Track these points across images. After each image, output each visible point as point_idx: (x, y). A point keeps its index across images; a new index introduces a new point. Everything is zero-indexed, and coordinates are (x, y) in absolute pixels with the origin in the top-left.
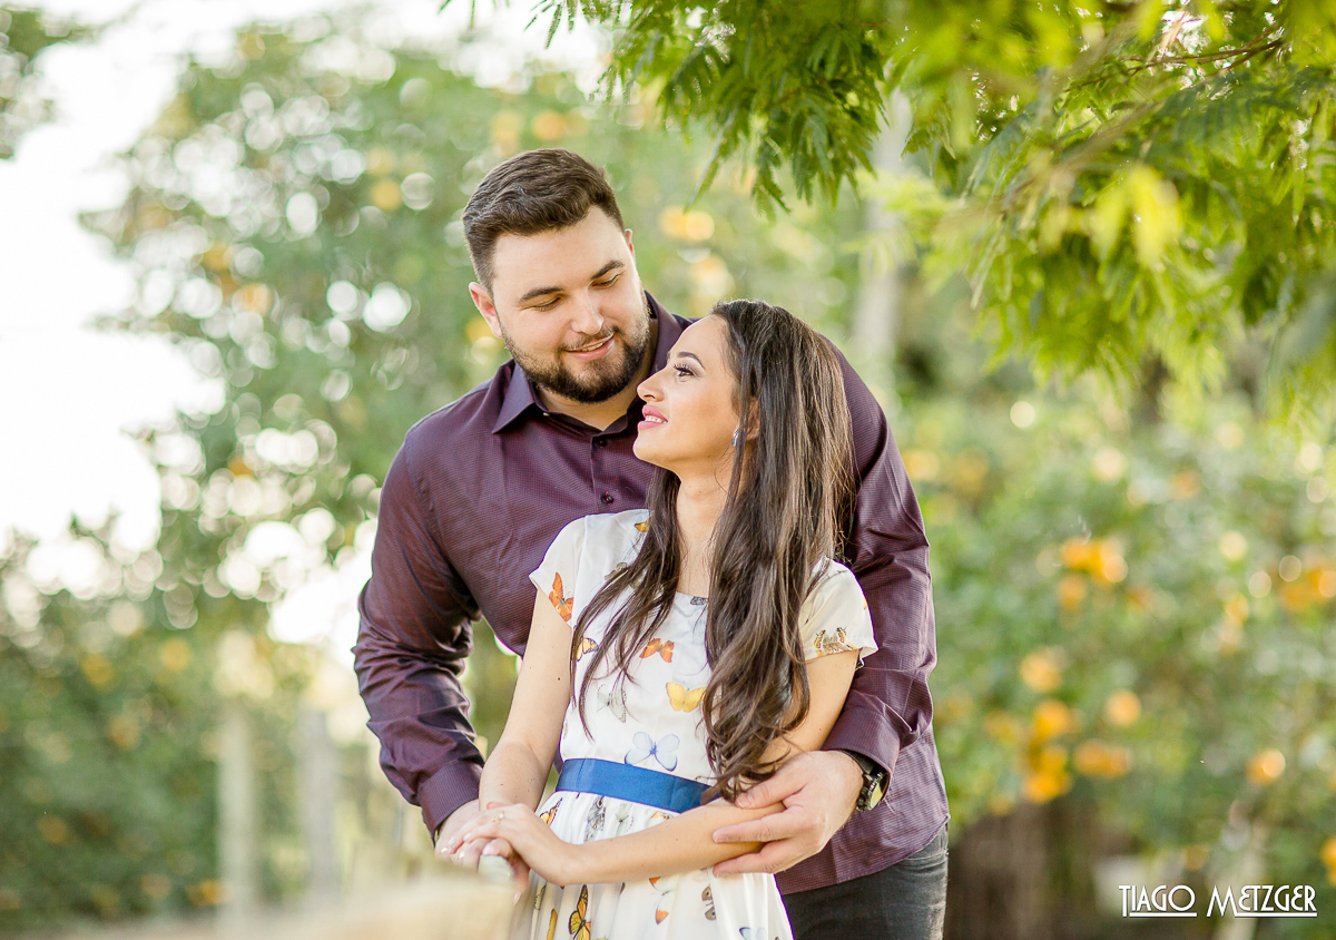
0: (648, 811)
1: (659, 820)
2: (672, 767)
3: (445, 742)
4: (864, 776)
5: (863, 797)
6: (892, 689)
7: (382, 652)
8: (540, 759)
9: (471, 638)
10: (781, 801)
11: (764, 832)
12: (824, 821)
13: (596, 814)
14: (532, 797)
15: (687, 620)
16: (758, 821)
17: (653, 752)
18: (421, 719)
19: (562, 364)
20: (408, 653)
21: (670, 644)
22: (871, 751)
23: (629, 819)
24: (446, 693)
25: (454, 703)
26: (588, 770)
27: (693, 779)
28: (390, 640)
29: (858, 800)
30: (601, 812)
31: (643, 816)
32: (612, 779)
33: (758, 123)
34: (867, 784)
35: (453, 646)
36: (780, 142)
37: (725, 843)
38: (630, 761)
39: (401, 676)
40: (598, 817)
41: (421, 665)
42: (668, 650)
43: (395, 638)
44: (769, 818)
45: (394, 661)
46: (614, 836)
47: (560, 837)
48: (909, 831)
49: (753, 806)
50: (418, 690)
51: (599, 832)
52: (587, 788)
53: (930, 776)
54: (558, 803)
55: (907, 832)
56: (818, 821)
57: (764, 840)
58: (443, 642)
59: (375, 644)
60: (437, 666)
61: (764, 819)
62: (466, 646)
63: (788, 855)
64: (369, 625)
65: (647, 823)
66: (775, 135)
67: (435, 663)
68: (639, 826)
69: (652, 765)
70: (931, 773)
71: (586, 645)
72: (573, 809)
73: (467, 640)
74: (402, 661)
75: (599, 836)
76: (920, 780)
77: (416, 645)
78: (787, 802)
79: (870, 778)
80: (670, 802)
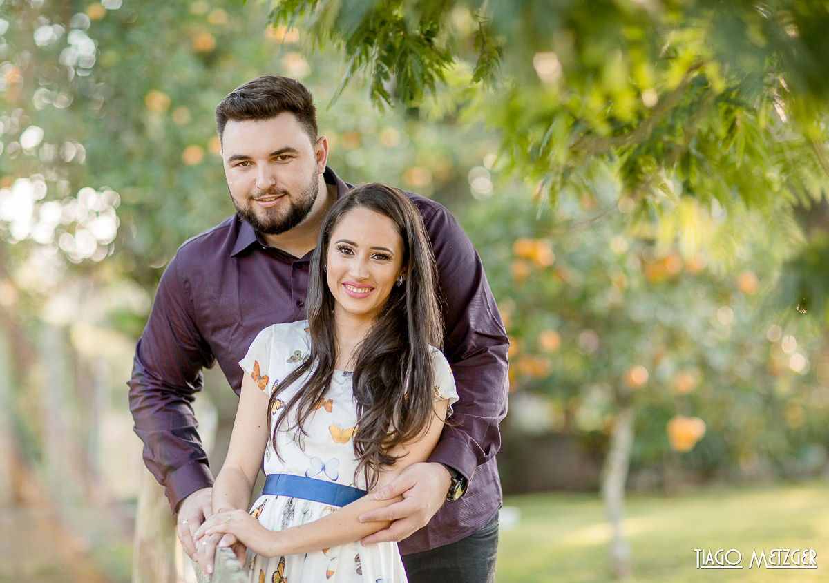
0: (321, 506)
1: (328, 512)
2: (335, 478)
3: (187, 449)
4: (452, 479)
5: (451, 492)
6: (476, 428)
7: (150, 387)
8: (248, 477)
9: (203, 380)
10: (401, 495)
11: (390, 515)
12: (428, 506)
13: (289, 510)
14: (245, 503)
15: (342, 386)
16: (387, 508)
17: (323, 469)
18: (174, 433)
19: (251, 208)
20: (168, 389)
21: (331, 401)
22: (458, 466)
23: (310, 512)
24: (187, 417)
25: (192, 424)
26: (282, 481)
27: (348, 485)
28: (156, 379)
29: (447, 494)
30: (292, 508)
31: (319, 510)
32: (297, 487)
33: (374, 51)
34: (453, 484)
35: (193, 385)
36: (389, 64)
37: (367, 522)
38: (309, 476)
39: (162, 404)
40: (290, 511)
41: (174, 398)
42: (329, 405)
43: (161, 378)
44: (394, 505)
45: (159, 394)
46: (300, 524)
47: (265, 526)
48: (476, 515)
49: (384, 498)
50: (171, 414)
51: (291, 521)
52: (282, 493)
53: (491, 478)
54: (264, 503)
55: (474, 516)
56: (423, 506)
57: (391, 519)
58: (189, 382)
59: (146, 381)
60: (183, 399)
61: (390, 506)
62: (201, 385)
63: (406, 529)
64: (143, 368)
65: (321, 514)
66: (385, 60)
67: (182, 396)
68: (316, 517)
69: (323, 477)
70: (491, 476)
71: (277, 404)
72: (272, 507)
73: (201, 381)
74: (163, 394)
75: (292, 524)
76: (484, 481)
77: (173, 383)
78: (405, 495)
79: (455, 481)
80: (334, 501)
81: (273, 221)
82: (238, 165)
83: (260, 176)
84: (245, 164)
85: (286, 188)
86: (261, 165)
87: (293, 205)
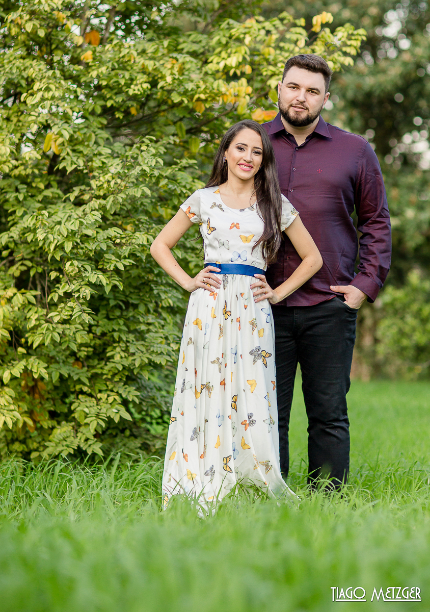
2: (245, 260)
21: (238, 224)
80: (246, 273)
81: (297, 118)
82: (291, 87)
83: (301, 95)
84: (294, 88)
85: (309, 106)
86: (303, 90)
87: (308, 115)
